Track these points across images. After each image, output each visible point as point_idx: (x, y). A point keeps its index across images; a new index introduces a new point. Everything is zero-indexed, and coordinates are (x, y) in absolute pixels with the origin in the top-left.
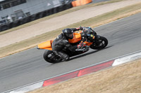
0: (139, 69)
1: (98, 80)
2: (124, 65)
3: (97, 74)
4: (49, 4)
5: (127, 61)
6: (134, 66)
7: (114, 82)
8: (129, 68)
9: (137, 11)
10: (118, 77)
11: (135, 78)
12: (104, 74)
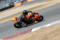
0: (43, 32)
1: (25, 38)
2: (37, 31)
3: (25, 35)
4: (4, 6)
5: (38, 29)
6: (41, 31)
7: (33, 38)
8: (38, 32)
9: (42, 8)
10: (34, 36)
11: (41, 37)
12: (28, 35)
